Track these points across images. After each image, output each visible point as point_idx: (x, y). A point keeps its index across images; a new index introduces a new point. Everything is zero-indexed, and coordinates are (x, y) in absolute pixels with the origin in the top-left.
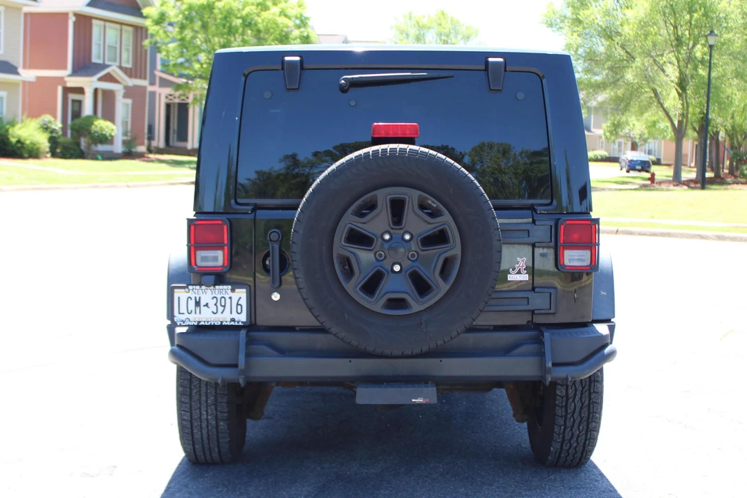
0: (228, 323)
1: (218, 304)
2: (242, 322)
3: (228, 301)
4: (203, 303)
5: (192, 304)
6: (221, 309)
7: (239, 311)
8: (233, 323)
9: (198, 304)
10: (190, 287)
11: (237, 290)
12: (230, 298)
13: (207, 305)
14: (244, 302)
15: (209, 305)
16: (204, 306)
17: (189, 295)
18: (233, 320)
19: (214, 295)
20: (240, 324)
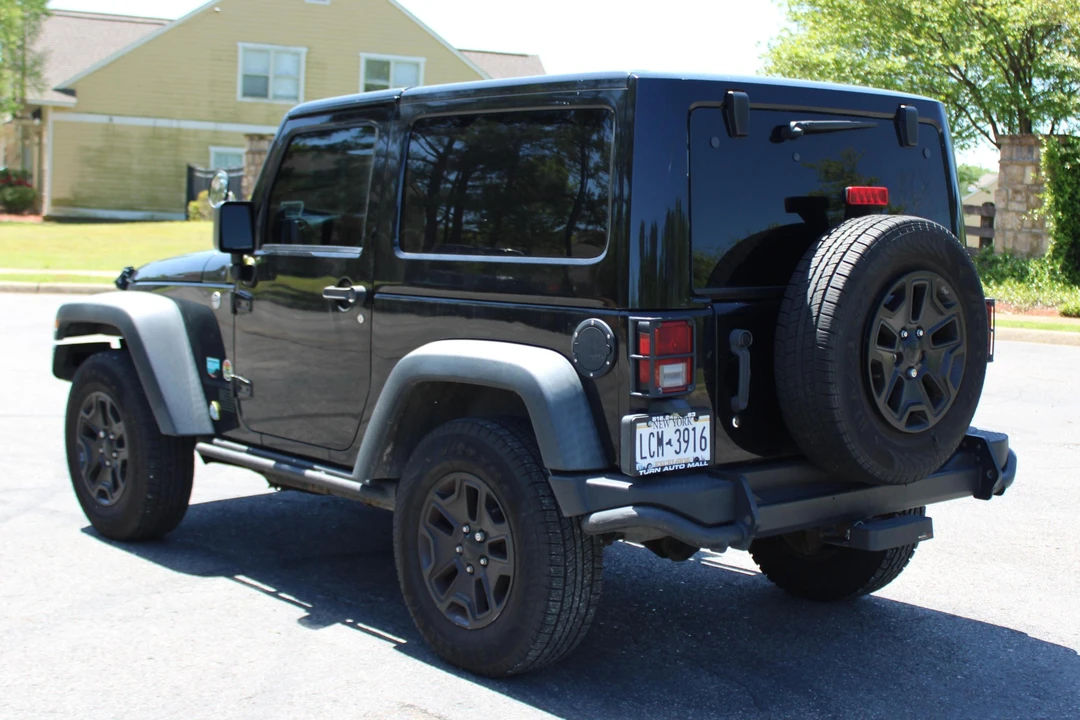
0: (693, 465)
1: (682, 440)
2: (707, 462)
3: (692, 433)
4: (665, 440)
5: (654, 441)
6: (684, 445)
7: (703, 447)
8: (697, 464)
9: (660, 442)
10: (654, 419)
11: (701, 417)
12: (694, 429)
13: (669, 443)
14: (707, 434)
15: (672, 443)
16: (667, 444)
17: (651, 430)
18: (696, 460)
19: (677, 427)
20: (705, 464)
